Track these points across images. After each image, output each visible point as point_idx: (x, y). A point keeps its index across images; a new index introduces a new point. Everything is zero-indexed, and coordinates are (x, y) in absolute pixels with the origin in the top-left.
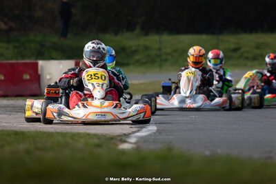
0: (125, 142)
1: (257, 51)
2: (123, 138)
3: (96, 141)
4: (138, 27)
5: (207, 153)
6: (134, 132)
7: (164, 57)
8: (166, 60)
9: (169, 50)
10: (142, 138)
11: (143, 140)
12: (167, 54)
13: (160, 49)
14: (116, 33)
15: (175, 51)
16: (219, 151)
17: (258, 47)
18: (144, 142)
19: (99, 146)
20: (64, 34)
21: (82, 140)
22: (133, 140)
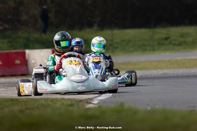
0: (90, 103)
1: (181, 39)
2: (88, 101)
3: (69, 103)
4: (96, 26)
5: (149, 108)
6: (96, 97)
7: (115, 45)
8: (117, 48)
9: (118, 41)
10: (102, 100)
11: (104, 101)
12: (118, 43)
13: (112, 40)
15: (123, 41)
17: (182, 36)
18: (104, 103)
19: (71, 105)
21: (59, 103)
22: (96, 102)
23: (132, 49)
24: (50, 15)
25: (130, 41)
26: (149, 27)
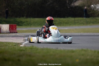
0: (22, 44)
2: (21, 44)
3: (14, 44)
4: (25, 16)
5: (42, 47)
6: (24, 42)
7: (31, 24)
8: (32, 24)
9: (32, 22)
10: (26, 43)
11: (26, 44)
12: (32, 23)
13: (30, 22)
14: (19, 18)
15: (34, 22)
16: (45, 47)
19: (15, 45)
20: (6, 18)
21: (11, 44)
22: (24, 44)
23: (37, 25)
24: (9, 12)
25: (36, 22)
26: (43, 18)
